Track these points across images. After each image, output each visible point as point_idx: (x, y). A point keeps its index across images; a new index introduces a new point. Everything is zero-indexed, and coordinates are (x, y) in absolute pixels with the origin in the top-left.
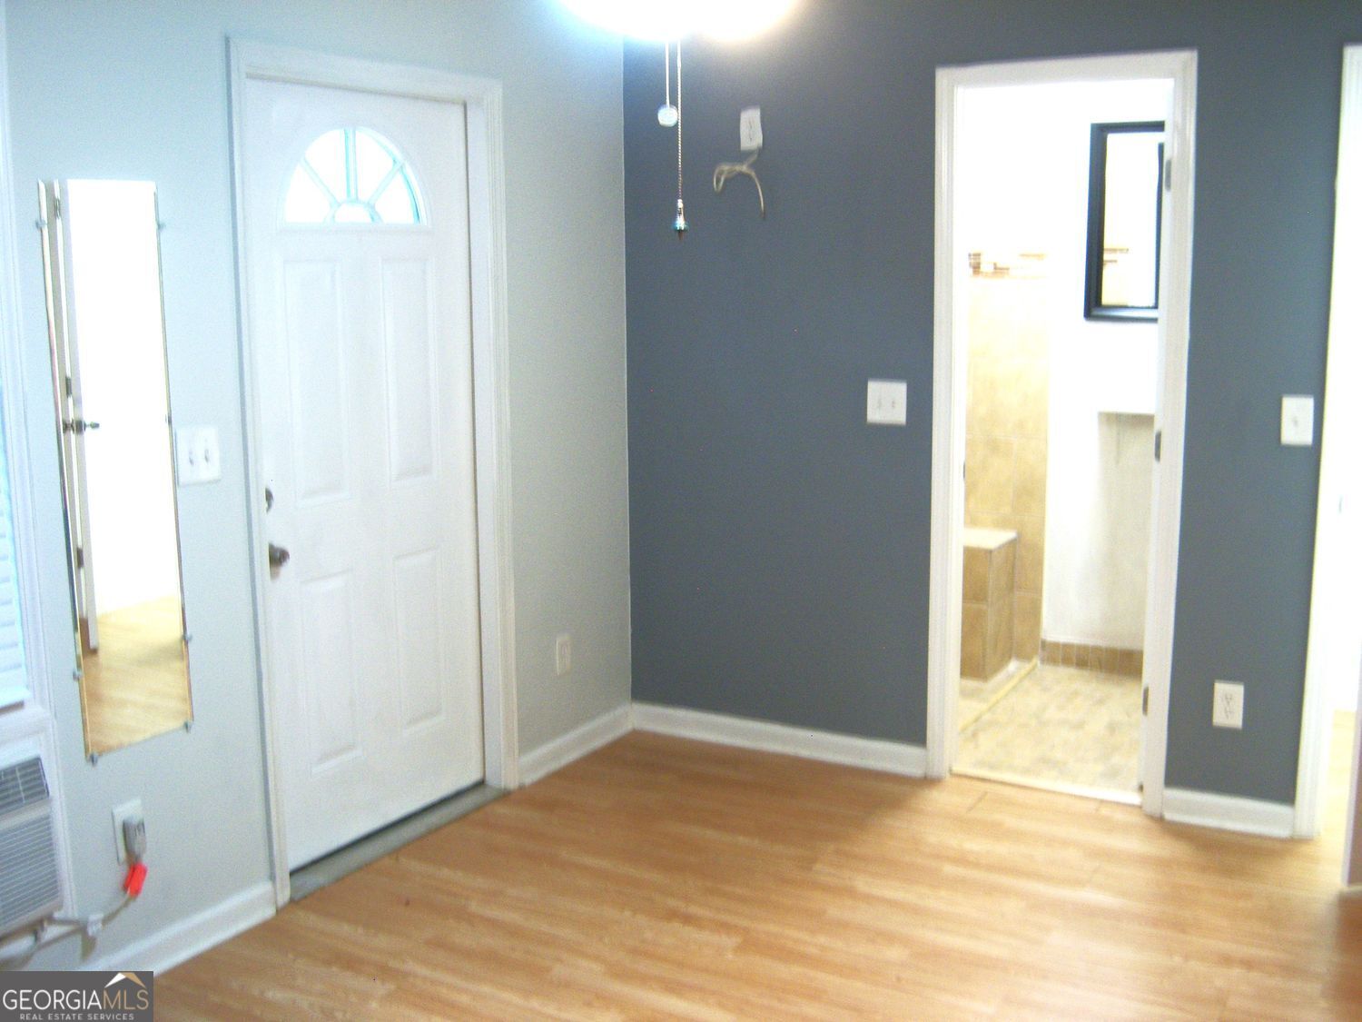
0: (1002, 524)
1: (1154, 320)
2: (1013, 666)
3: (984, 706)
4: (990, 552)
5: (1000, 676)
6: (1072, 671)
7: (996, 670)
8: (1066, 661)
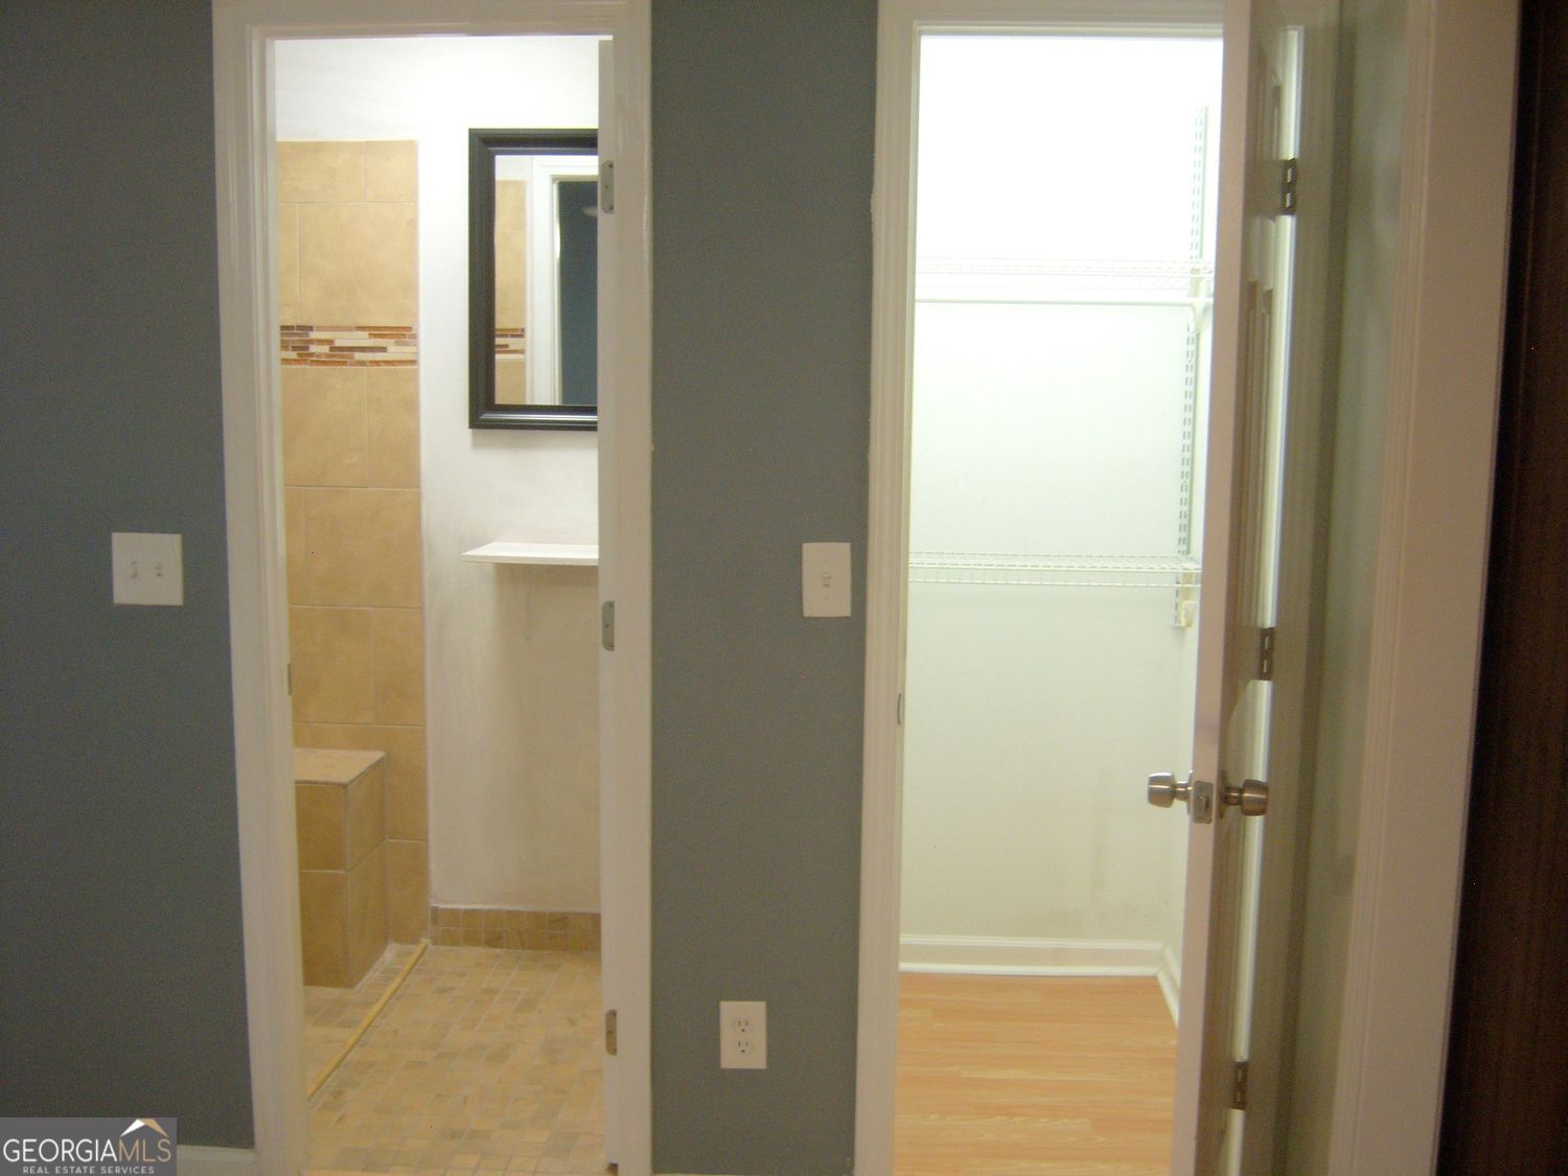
0: (360, 741)
1: (591, 427)
2: (390, 953)
3: (351, 1036)
4: (345, 786)
5: (372, 975)
6: (481, 951)
7: (366, 967)
8: (471, 939)
